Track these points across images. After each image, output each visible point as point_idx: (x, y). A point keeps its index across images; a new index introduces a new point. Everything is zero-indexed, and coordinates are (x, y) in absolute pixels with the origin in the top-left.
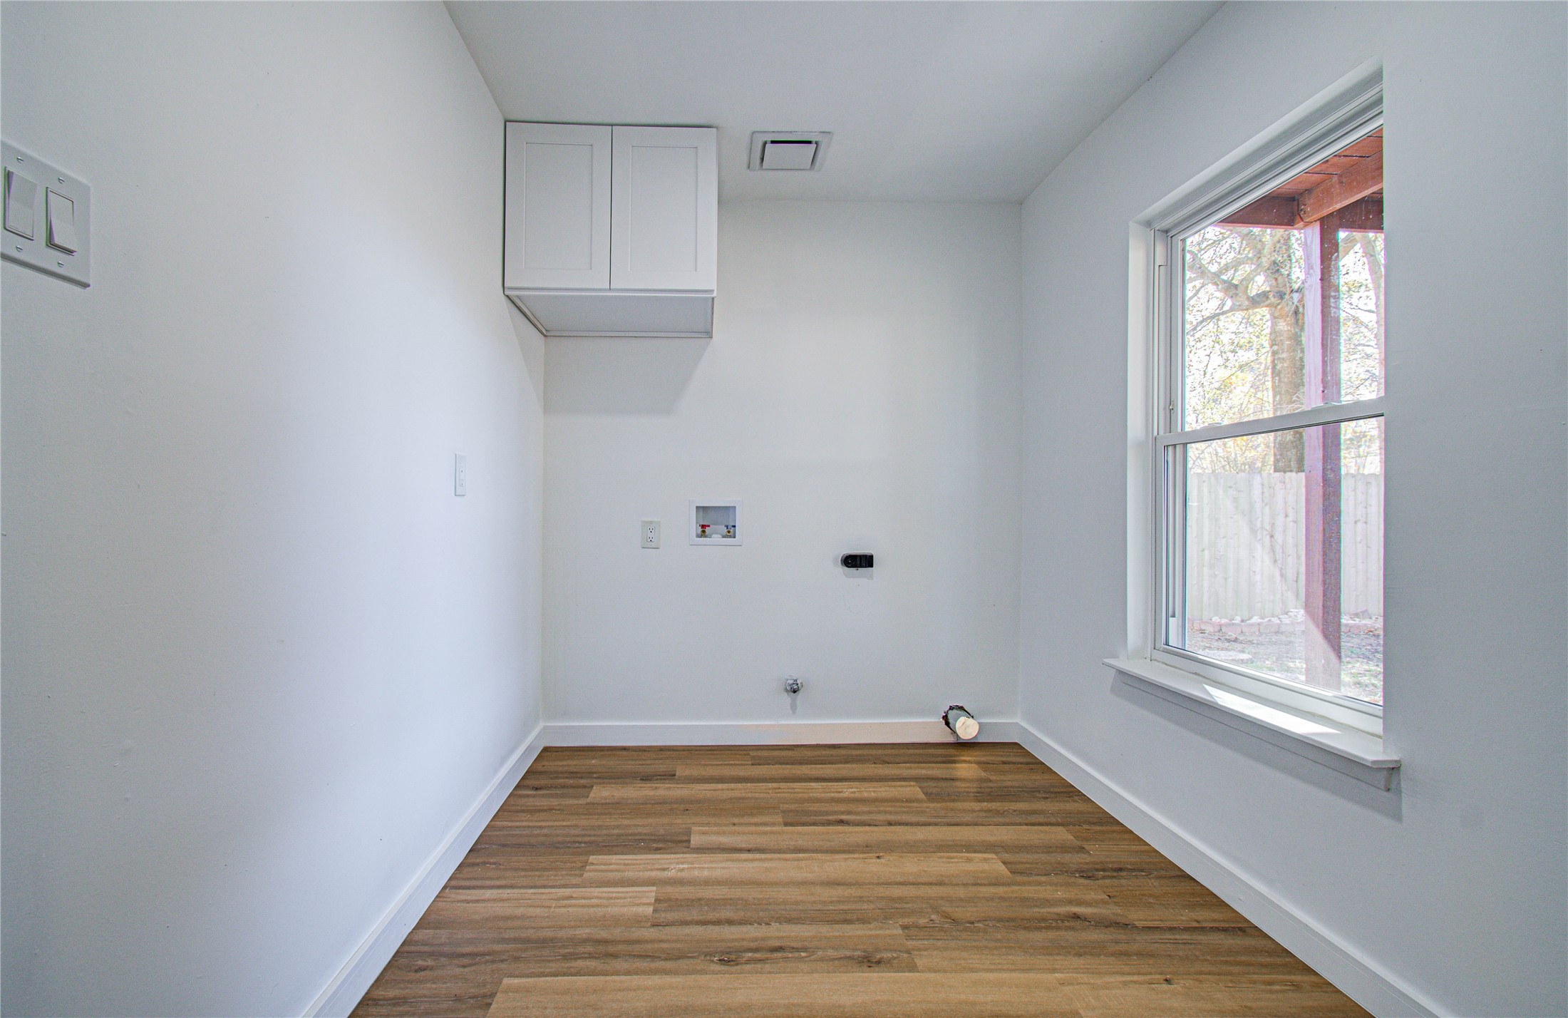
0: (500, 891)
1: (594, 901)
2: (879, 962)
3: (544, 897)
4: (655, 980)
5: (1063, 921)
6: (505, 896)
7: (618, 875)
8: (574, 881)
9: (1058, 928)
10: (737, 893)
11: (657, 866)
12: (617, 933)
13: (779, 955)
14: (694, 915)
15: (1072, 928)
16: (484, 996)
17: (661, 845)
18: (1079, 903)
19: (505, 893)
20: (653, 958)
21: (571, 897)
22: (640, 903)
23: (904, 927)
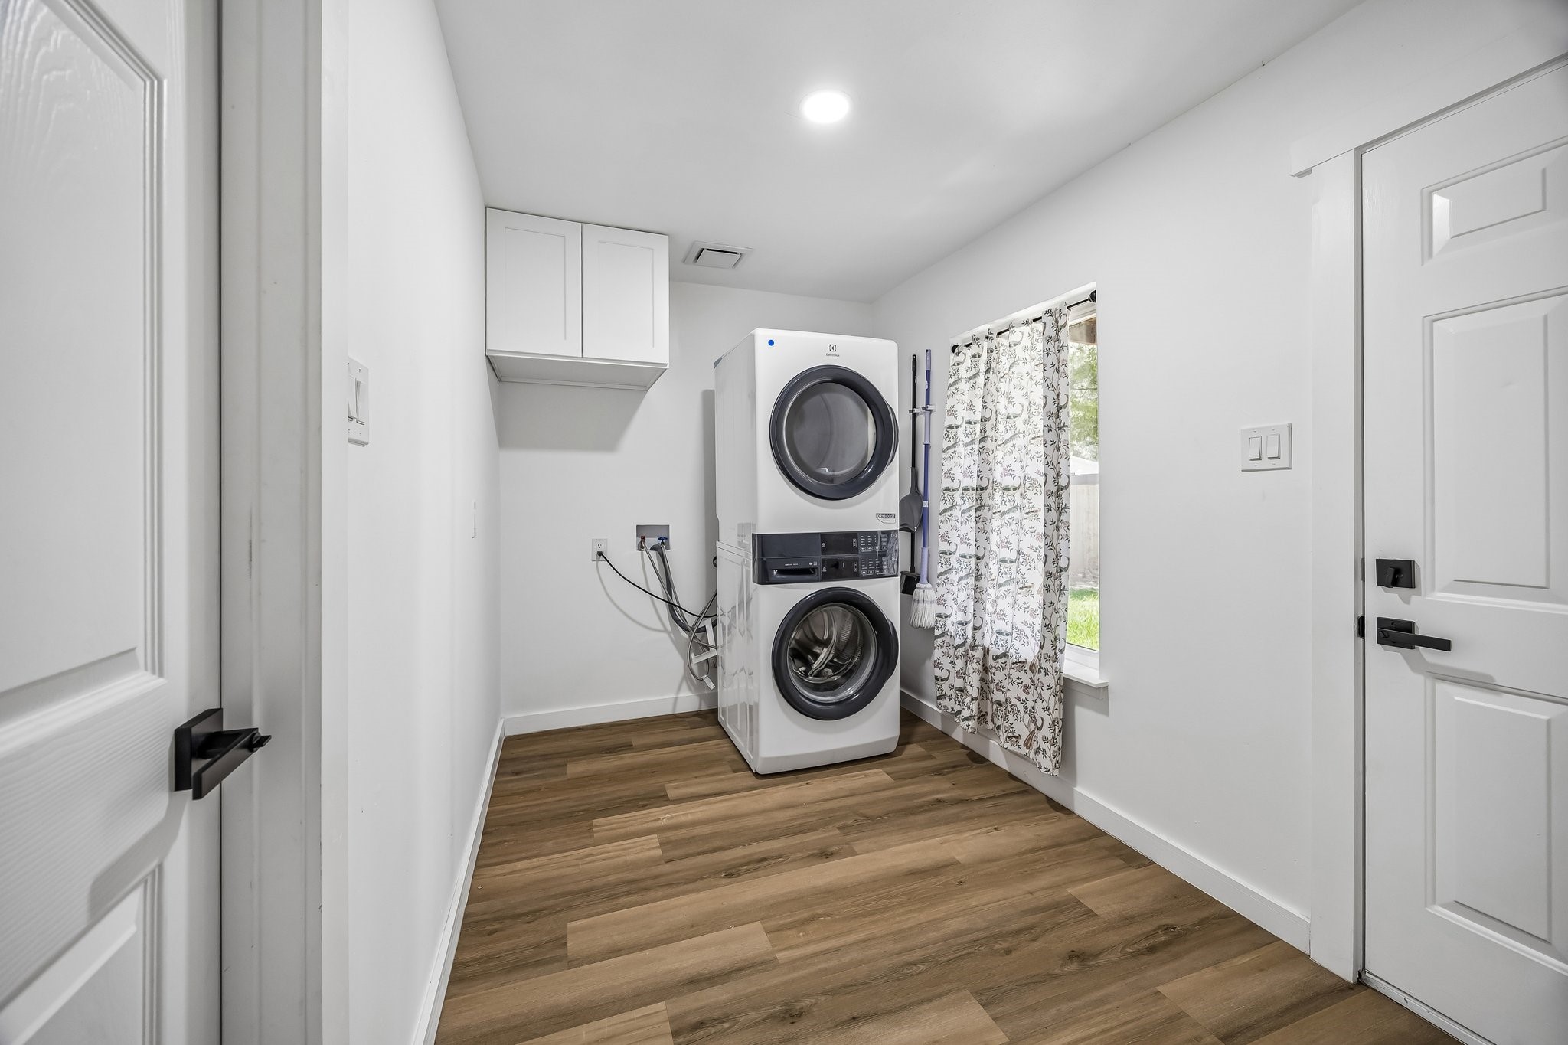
0: (529, 861)
1: (611, 854)
2: (832, 854)
3: (569, 858)
4: (685, 899)
5: (932, 805)
6: (535, 864)
7: (622, 831)
8: (588, 841)
9: (930, 810)
10: (719, 827)
11: (650, 819)
12: (641, 873)
13: (765, 863)
14: (693, 849)
15: (938, 809)
16: (558, 939)
17: (646, 803)
18: (938, 792)
19: (535, 862)
20: (678, 884)
21: (592, 855)
22: (649, 848)
23: (840, 828)
